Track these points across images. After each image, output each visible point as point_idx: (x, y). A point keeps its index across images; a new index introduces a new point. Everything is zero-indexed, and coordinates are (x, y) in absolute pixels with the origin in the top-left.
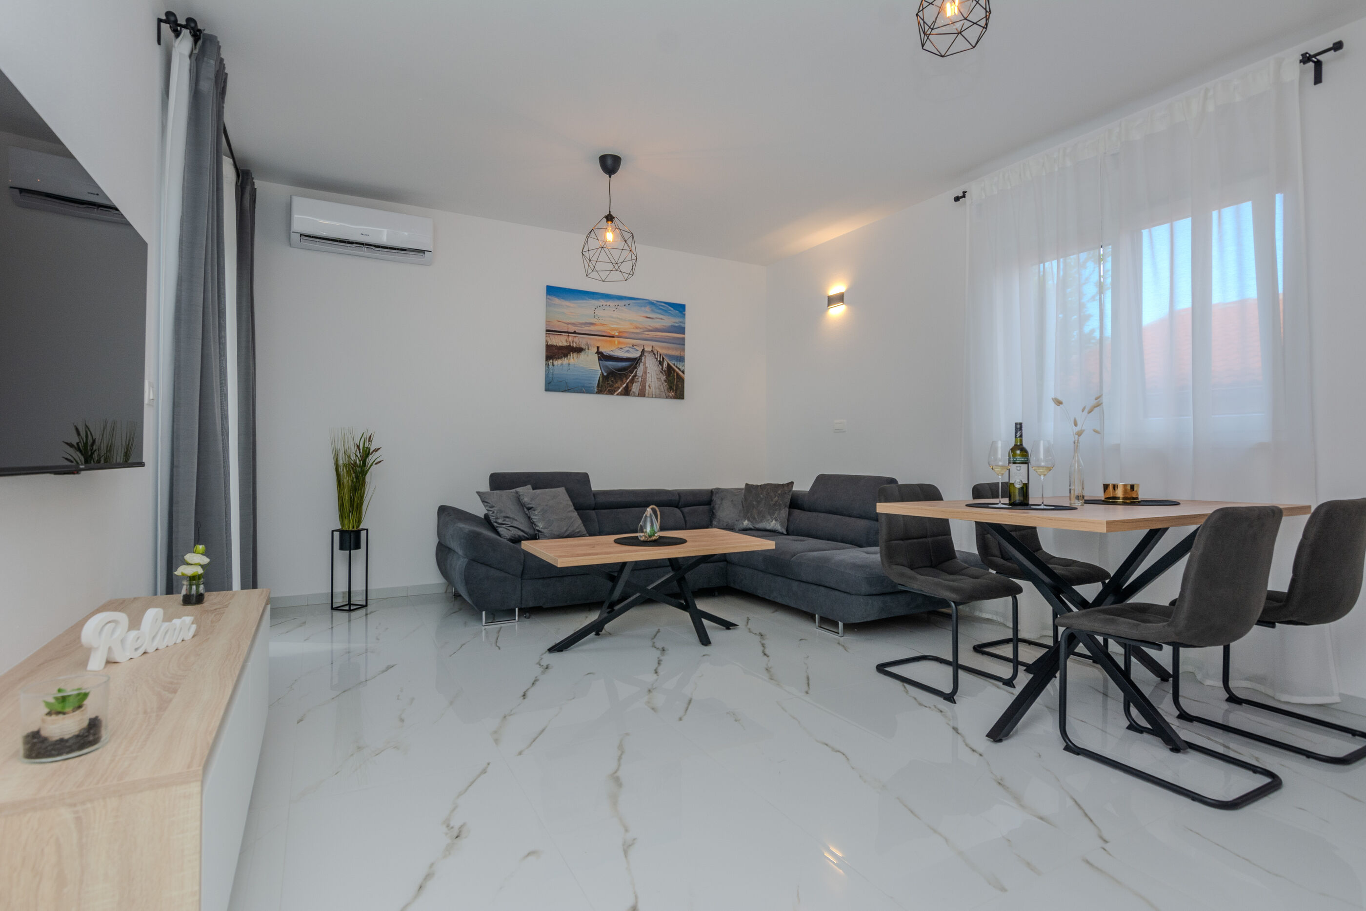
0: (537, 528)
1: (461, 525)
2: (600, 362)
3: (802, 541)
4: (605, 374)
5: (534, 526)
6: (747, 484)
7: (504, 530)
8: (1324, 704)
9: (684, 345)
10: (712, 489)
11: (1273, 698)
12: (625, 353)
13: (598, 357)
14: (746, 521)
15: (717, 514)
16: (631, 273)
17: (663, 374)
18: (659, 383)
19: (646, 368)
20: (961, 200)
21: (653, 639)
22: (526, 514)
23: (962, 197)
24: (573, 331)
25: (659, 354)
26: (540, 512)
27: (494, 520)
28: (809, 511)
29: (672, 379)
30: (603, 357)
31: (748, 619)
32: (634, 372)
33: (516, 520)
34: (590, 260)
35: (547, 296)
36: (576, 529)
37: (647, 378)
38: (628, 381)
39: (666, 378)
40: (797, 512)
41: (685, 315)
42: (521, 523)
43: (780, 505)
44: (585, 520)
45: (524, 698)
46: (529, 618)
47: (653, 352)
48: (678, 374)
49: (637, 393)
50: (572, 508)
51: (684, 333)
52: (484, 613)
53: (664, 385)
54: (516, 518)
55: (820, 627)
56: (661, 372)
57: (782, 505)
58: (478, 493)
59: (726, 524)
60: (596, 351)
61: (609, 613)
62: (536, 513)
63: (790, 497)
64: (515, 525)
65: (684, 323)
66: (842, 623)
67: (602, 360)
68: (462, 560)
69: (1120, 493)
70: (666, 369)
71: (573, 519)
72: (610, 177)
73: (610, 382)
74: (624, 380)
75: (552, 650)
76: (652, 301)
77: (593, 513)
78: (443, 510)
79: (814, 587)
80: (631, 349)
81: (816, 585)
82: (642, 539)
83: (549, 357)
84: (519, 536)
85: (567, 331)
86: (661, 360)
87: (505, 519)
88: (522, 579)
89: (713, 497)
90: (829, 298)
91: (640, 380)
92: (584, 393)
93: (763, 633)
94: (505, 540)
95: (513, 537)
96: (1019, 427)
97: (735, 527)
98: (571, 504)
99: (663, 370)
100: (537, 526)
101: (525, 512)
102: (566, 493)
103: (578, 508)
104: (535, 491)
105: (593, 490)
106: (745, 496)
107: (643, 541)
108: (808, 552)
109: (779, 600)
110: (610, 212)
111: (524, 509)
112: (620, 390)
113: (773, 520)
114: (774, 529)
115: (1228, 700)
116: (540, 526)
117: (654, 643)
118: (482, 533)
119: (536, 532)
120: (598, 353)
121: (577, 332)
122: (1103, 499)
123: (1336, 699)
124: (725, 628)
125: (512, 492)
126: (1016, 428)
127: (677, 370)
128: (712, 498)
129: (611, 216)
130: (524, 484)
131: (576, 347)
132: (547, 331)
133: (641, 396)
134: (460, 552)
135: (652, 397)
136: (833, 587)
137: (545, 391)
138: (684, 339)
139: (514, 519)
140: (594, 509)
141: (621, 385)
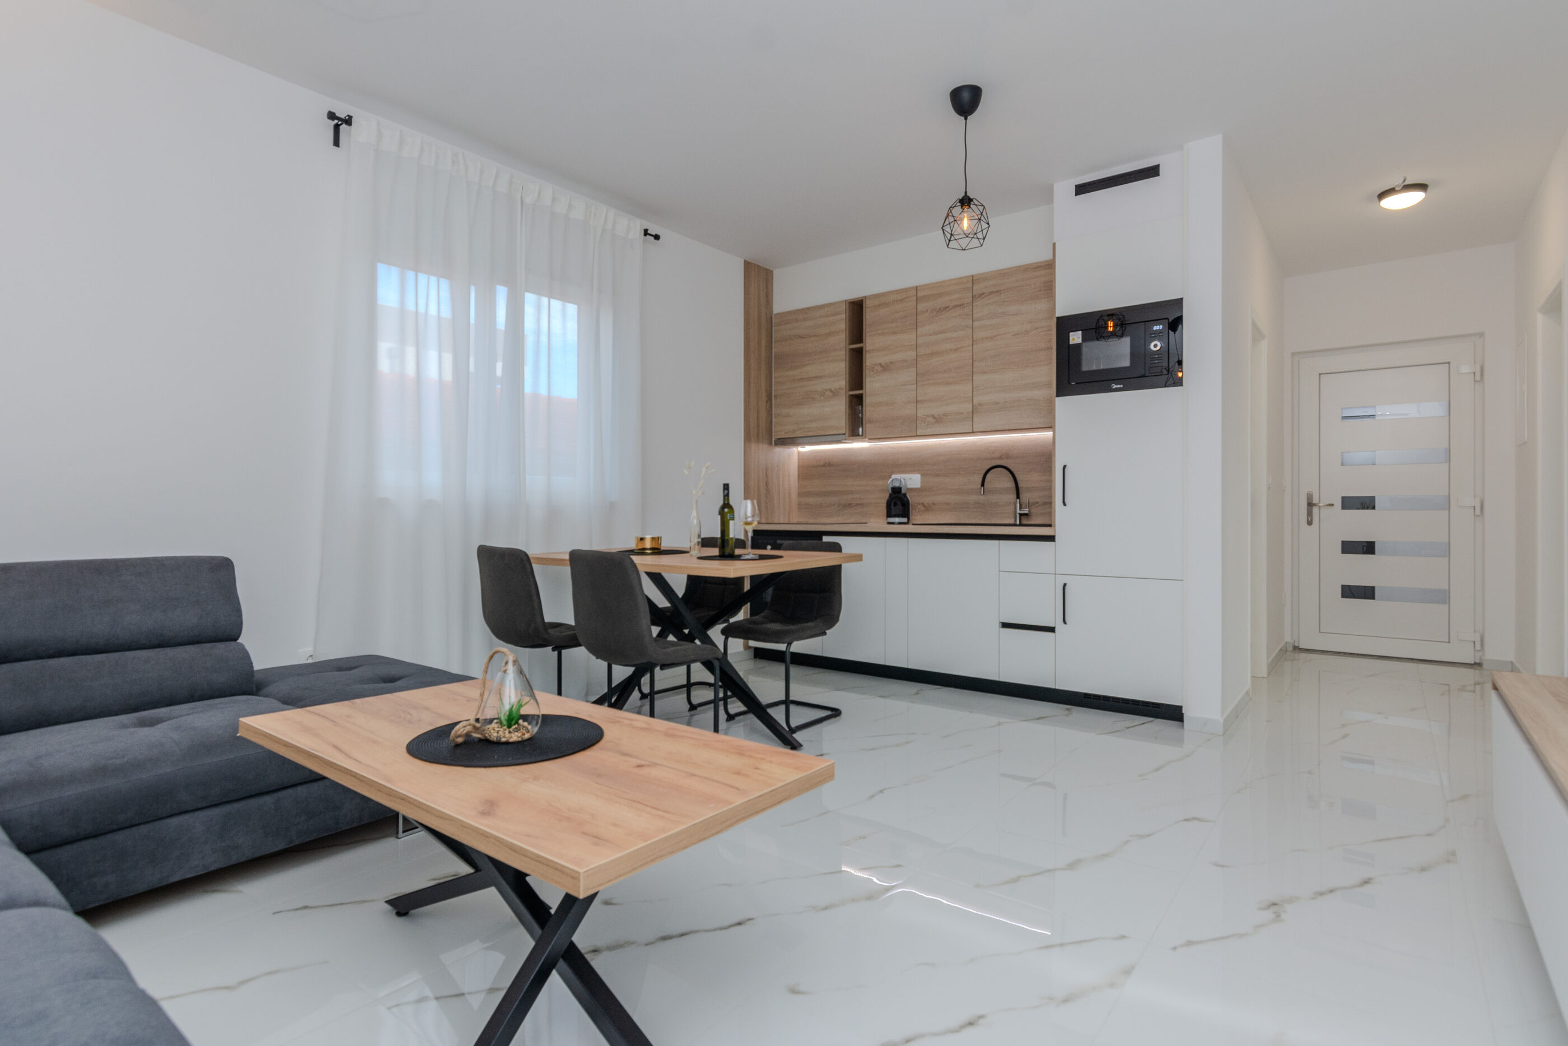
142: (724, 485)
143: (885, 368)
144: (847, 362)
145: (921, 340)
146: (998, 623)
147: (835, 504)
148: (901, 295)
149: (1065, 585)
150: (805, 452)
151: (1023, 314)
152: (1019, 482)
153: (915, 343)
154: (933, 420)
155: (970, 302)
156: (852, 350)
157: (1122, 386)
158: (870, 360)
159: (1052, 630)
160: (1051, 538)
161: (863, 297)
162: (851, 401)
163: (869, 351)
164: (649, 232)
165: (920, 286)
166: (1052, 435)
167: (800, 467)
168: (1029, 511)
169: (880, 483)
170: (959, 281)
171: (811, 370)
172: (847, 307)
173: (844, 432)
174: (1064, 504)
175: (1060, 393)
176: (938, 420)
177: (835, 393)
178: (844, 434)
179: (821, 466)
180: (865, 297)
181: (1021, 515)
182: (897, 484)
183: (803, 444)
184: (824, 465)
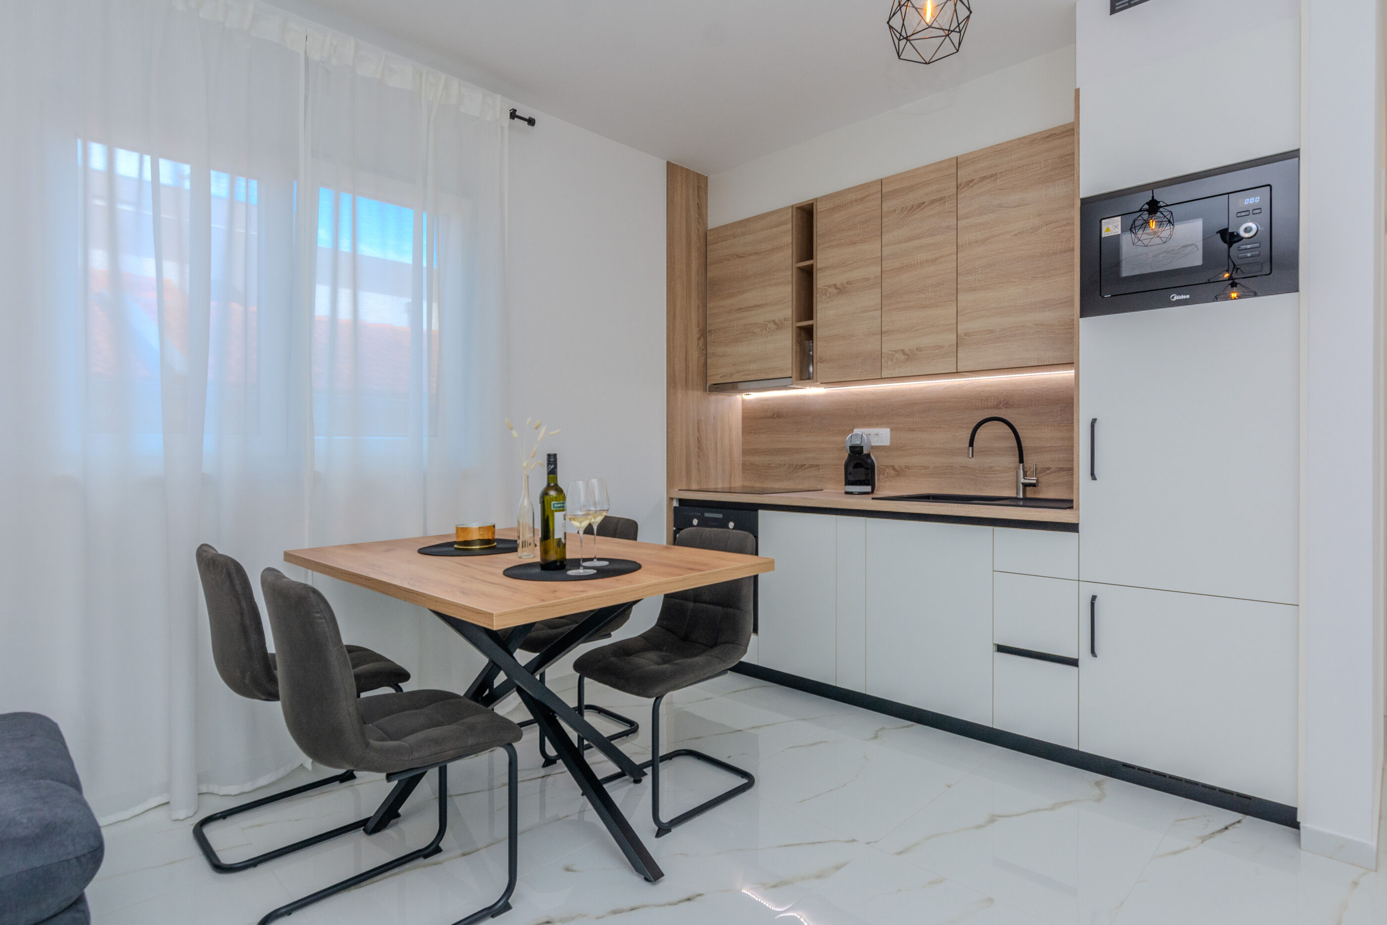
142: (549, 456)
143: (841, 290)
144: (794, 286)
145: (887, 251)
146: (992, 645)
147: (784, 465)
148: (861, 192)
149: (1094, 598)
150: (750, 401)
151: (1029, 204)
152: (1022, 440)
153: (880, 255)
154: (903, 357)
155: (953, 195)
156: (801, 269)
157: (1188, 296)
158: (821, 281)
159: (1074, 663)
160: (1073, 528)
161: (814, 199)
162: (799, 336)
163: (821, 269)
164: (517, 113)
165: (885, 178)
166: (1073, 374)
167: (744, 418)
168: (1037, 480)
169: (839, 439)
170: (938, 167)
171: (751, 297)
172: (794, 214)
173: (791, 376)
174: (1093, 476)
175: (1086, 310)
176: (910, 356)
177: (779, 326)
178: (791, 377)
179: (769, 418)
180: (816, 199)
181: (1025, 485)
182: (857, 442)
183: (748, 390)
184: (772, 417)
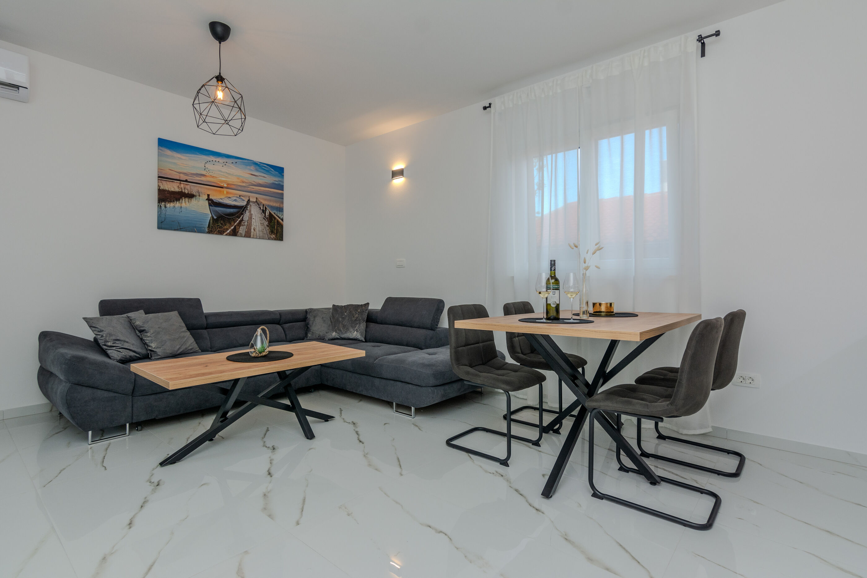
0: (150, 348)
1: (63, 350)
2: (210, 207)
3: (378, 346)
4: (215, 217)
5: (146, 346)
6: (334, 305)
7: (116, 352)
8: (705, 433)
9: (283, 199)
10: (306, 309)
11: (678, 432)
12: (233, 201)
13: (209, 203)
14: (334, 333)
15: (311, 328)
16: (241, 129)
17: (265, 220)
18: (263, 227)
19: (251, 215)
20: (487, 109)
21: (263, 438)
22: (139, 336)
23: (488, 107)
24: (185, 180)
25: (262, 205)
26: (152, 334)
27: (103, 343)
28: (382, 324)
29: (273, 225)
30: (212, 203)
31: (341, 410)
32: (241, 217)
33: (127, 342)
34: (201, 114)
35: (158, 147)
36: (189, 347)
37: (253, 223)
38: (236, 224)
39: (268, 223)
40: (372, 325)
41: (283, 175)
42: (133, 344)
43: (360, 320)
44: (197, 338)
45: (130, 528)
46: (141, 430)
47: (257, 202)
48: (278, 221)
49: (244, 234)
50: (185, 329)
51: (283, 190)
52: (90, 433)
53: (267, 229)
54: (127, 340)
55: (397, 411)
56: (264, 219)
57: (361, 320)
58: (84, 318)
59: (318, 335)
60: (207, 198)
61: (222, 422)
62: (149, 335)
63: (366, 314)
64: (126, 347)
65: (283, 182)
66: (414, 408)
67: (212, 206)
68: (64, 384)
69: (603, 309)
70: (268, 217)
71: (186, 339)
72: (220, 43)
73: (219, 224)
74: (232, 224)
75: (163, 464)
76: (256, 162)
77: (204, 332)
78: (44, 336)
79: (392, 382)
80: (238, 199)
81: (394, 380)
82: (253, 355)
83: (160, 200)
84: (130, 356)
85: (178, 179)
86: (264, 209)
87: (115, 341)
88: (132, 397)
89: (308, 315)
90: (393, 171)
91: (246, 224)
92: (195, 232)
93: (355, 421)
94: (115, 363)
95: (124, 358)
96: (553, 264)
97: (325, 338)
98: (184, 325)
99: (265, 217)
100: (149, 346)
101: (136, 334)
102: (179, 316)
103: (190, 328)
104: (147, 315)
105: (204, 312)
106: (332, 314)
107: (254, 357)
108: (387, 355)
109: (364, 393)
110: (220, 73)
111: (136, 332)
112: (228, 231)
113: (354, 331)
114: (355, 338)
115: (658, 438)
116: (153, 345)
117: (264, 442)
118: (87, 358)
119: (148, 352)
120: (208, 199)
121: (188, 180)
122: (592, 312)
123: (710, 430)
124: (324, 421)
125: (123, 317)
126: (551, 264)
127: (278, 218)
128: (306, 316)
129: (221, 77)
130: (137, 309)
131: (188, 193)
132: (159, 177)
133: (247, 237)
134: (62, 377)
135: (257, 238)
136: (408, 382)
137: (157, 229)
138: (282, 194)
139: (125, 341)
140: (206, 328)
141: (230, 227)
142: (551, 261)
